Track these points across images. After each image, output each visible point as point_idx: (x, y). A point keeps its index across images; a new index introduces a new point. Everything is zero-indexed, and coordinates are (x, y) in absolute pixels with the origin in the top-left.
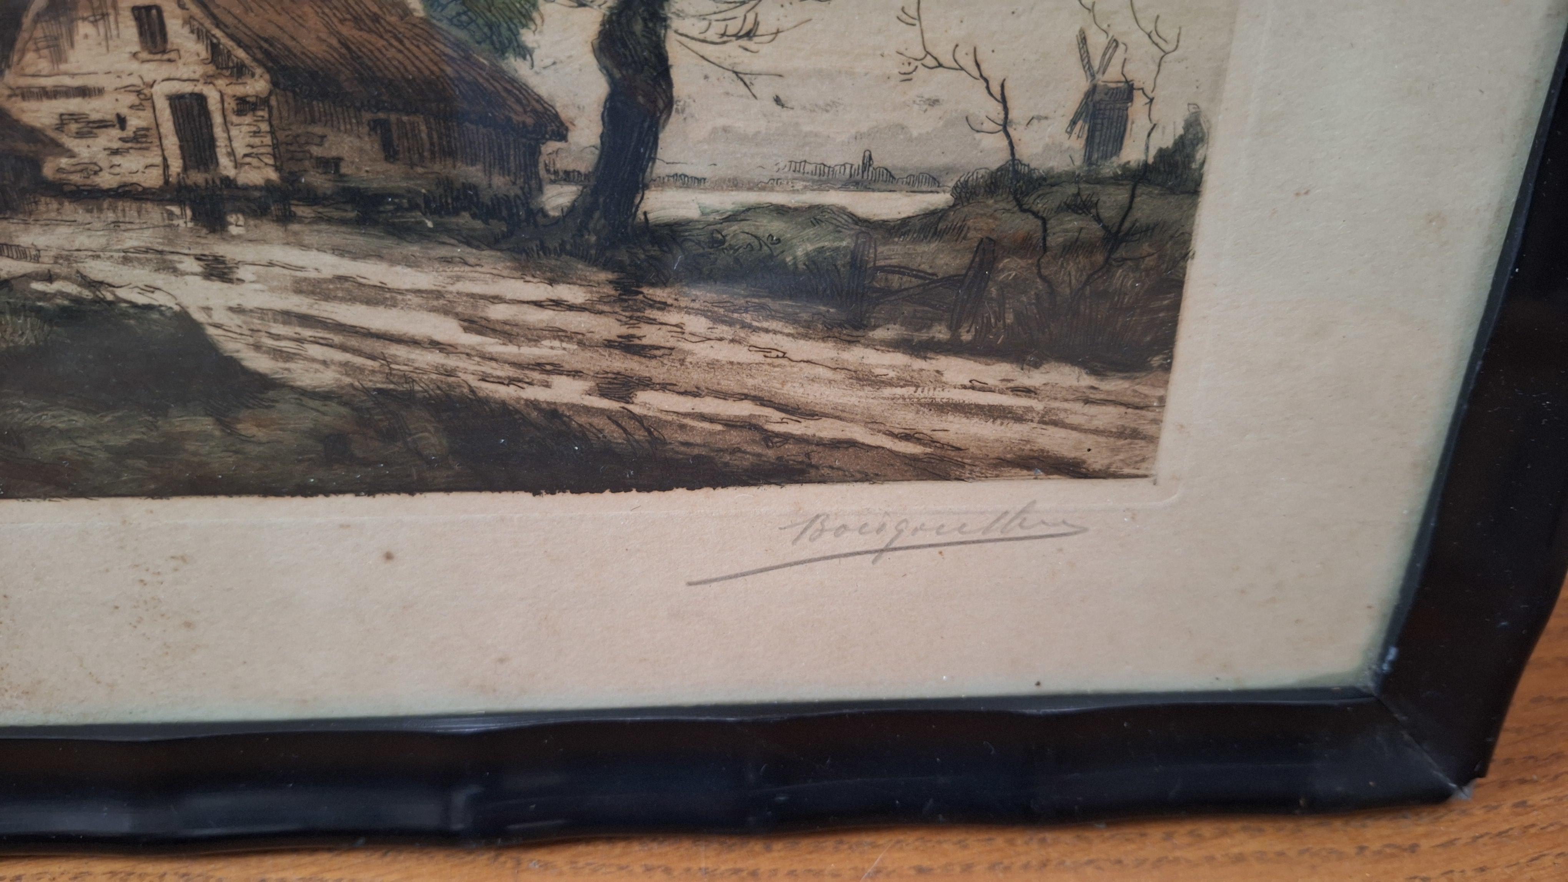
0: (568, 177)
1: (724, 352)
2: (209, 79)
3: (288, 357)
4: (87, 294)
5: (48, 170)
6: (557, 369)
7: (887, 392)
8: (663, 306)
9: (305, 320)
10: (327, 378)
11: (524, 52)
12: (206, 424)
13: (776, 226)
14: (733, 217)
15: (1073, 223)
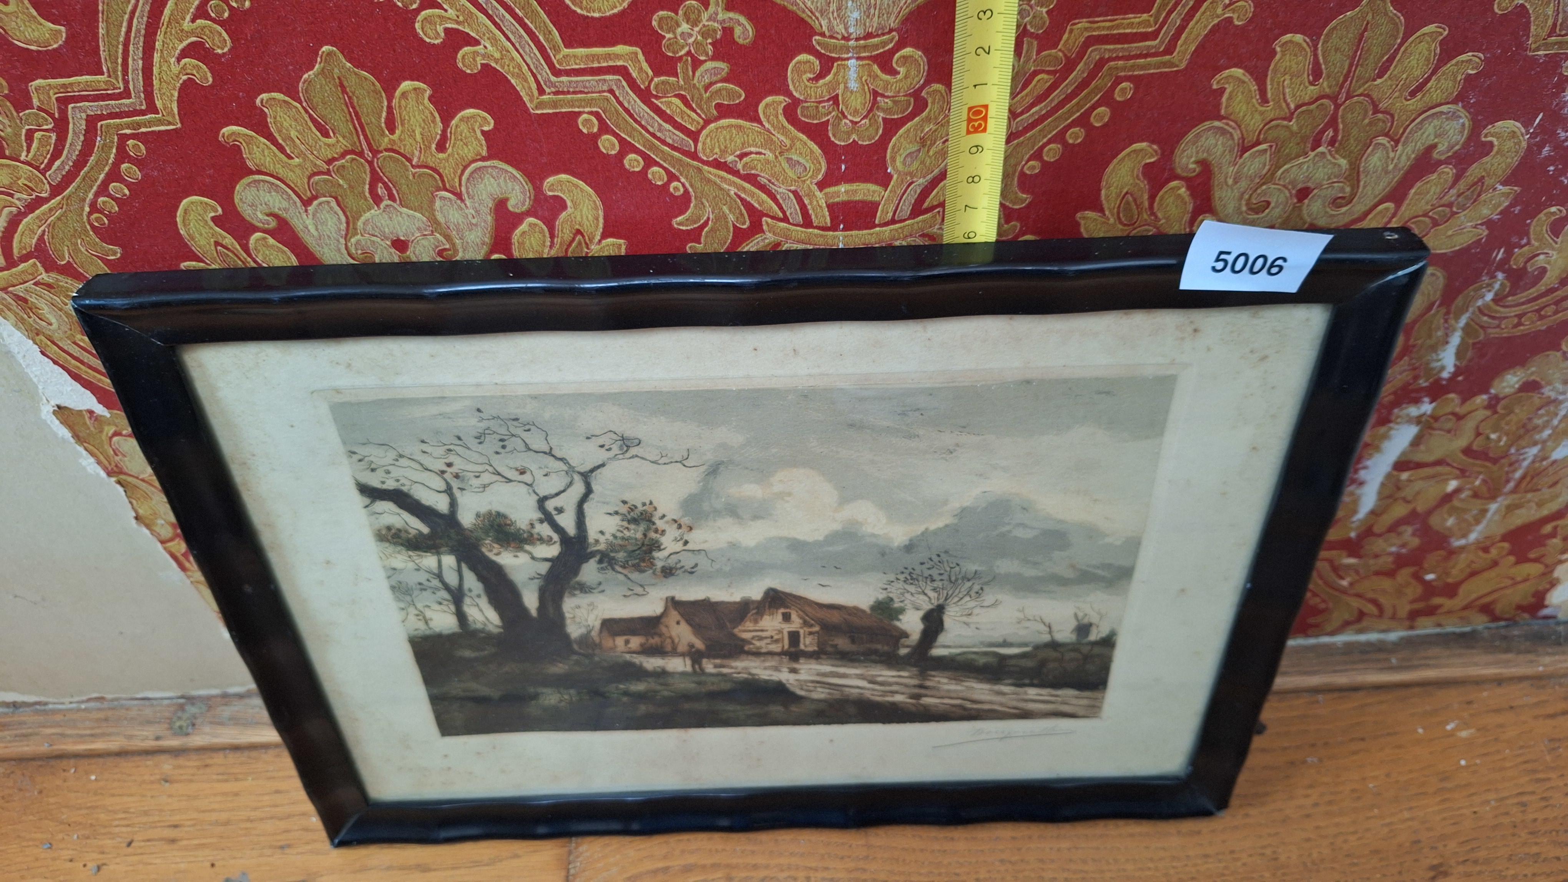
0: (907, 646)
1: (953, 687)
2: (801, 628)
3: (811, 691)
4: (750, 677)
5: (746, 648)
6: (897, 692)
7: (1007, 696)
8: (934, 676)
9: (818, 682)
10: (822, 696)
11: (899, 620)
12: (780, 708)
13: (973, 656)
14: (960, 654)
15: (1073, 655)
